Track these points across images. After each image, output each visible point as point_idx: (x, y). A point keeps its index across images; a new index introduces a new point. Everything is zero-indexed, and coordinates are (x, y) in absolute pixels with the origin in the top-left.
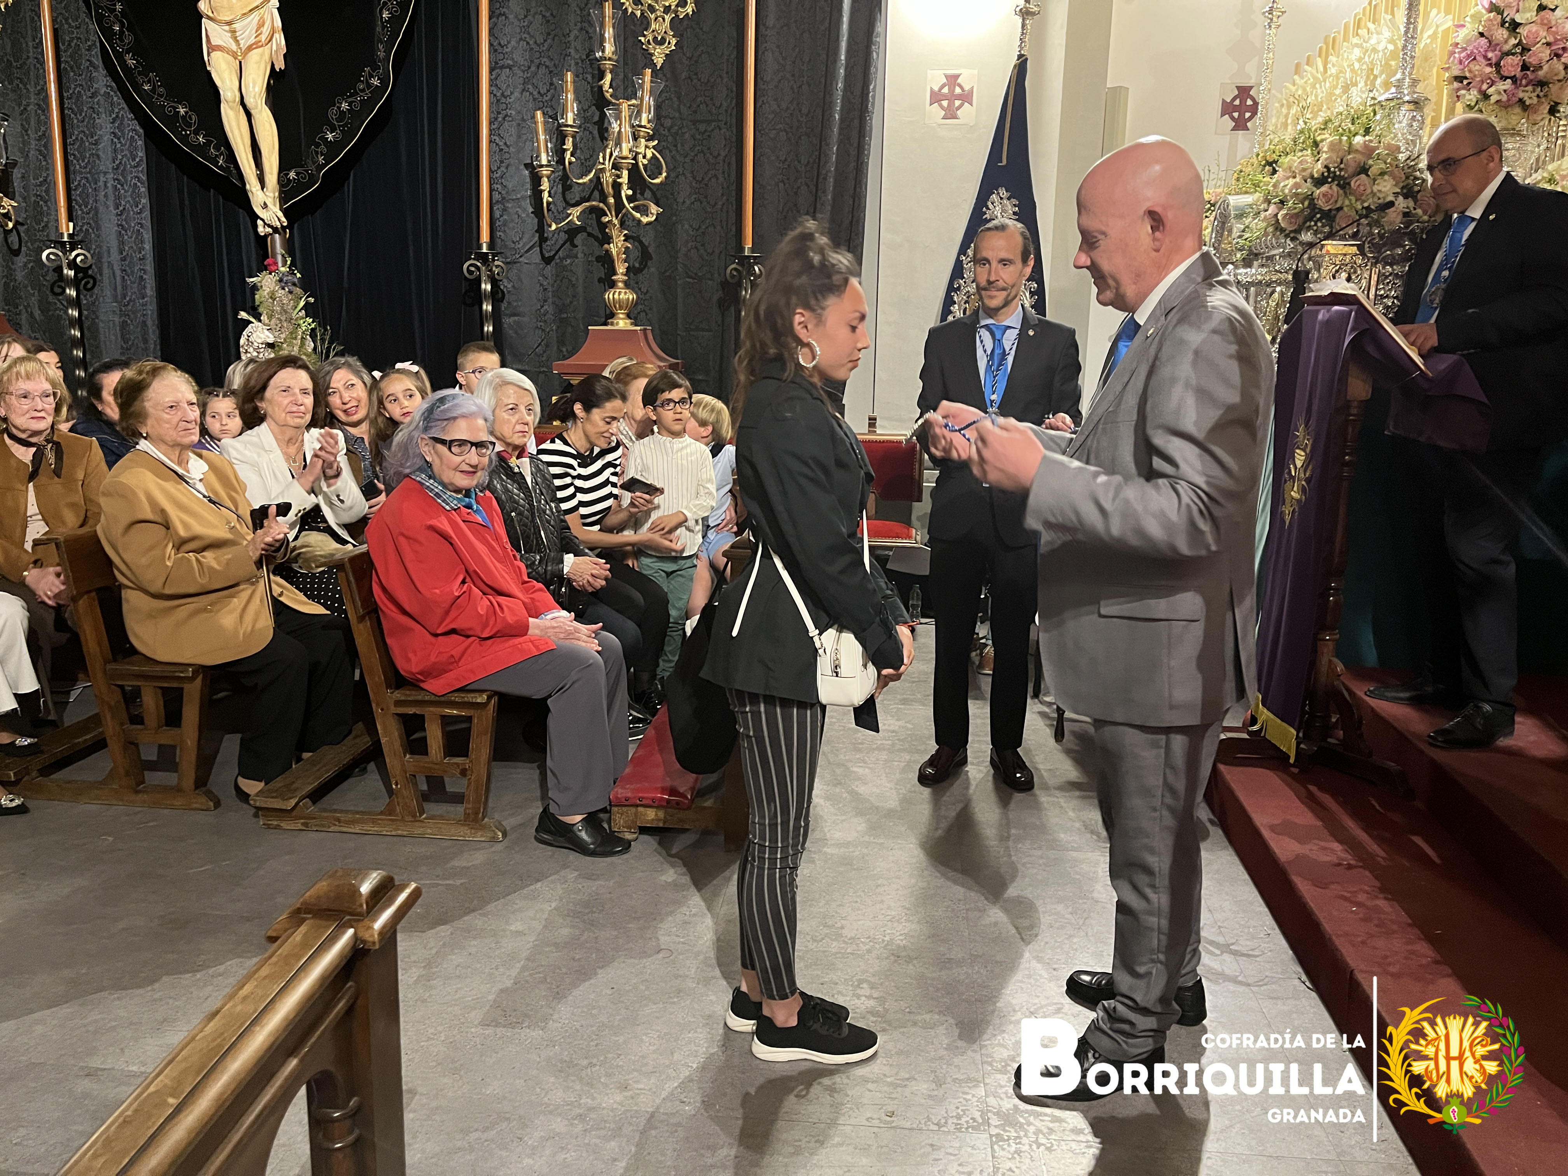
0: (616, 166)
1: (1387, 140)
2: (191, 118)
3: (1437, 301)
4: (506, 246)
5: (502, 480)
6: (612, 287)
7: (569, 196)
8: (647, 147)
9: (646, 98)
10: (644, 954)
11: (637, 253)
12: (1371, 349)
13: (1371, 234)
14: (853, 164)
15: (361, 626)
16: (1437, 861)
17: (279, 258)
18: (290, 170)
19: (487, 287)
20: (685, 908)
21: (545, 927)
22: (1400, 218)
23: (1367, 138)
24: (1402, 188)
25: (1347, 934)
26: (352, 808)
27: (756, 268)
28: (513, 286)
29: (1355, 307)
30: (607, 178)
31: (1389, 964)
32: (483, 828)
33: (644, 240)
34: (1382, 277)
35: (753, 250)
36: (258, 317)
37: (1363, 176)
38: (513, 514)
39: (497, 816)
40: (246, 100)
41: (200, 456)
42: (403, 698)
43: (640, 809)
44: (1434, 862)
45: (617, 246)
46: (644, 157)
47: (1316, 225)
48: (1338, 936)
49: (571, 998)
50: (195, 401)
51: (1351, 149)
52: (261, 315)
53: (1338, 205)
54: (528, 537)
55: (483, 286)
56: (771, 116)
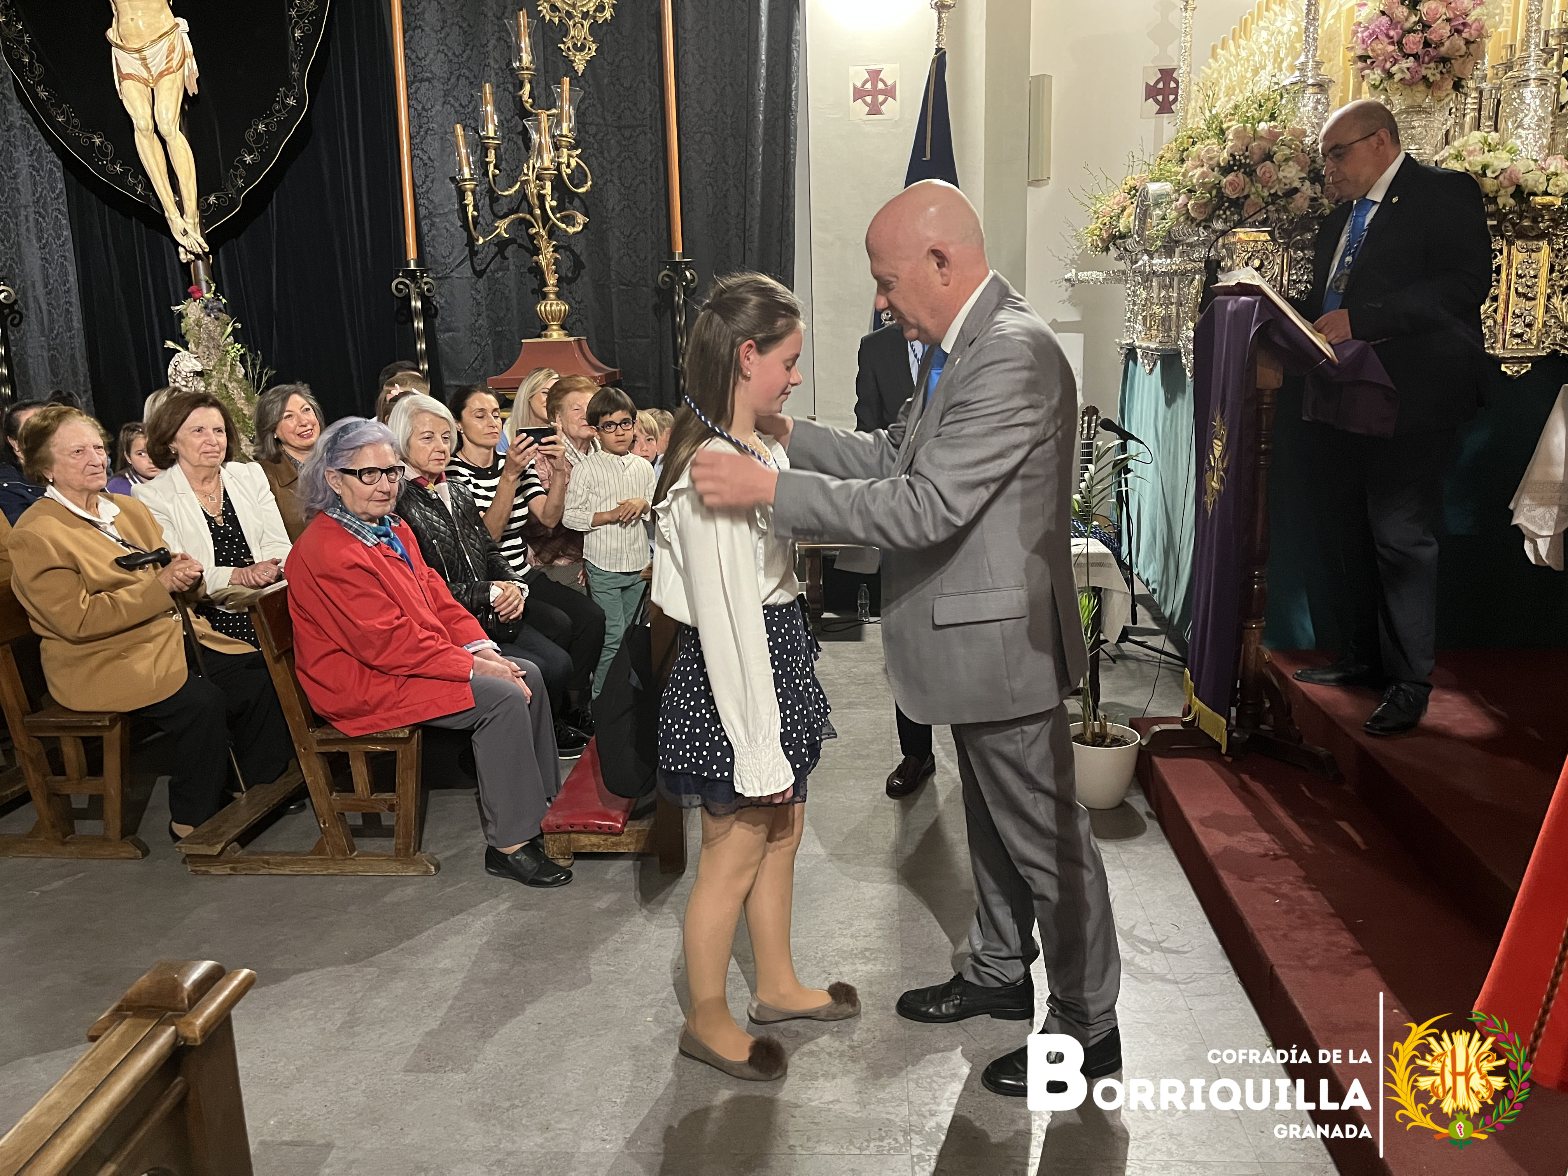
0: (539, 177)
1: (1293, 124)
2: (107, 148)
3: (1343, 287)
4: (436, 262)
5: (421, 508)
6: (544, 299)
7: (496, 208)
8: (570, 156)
9: (566, 107)
10: (574, 986)
11: (569, 264)
12: (1278, 339)
13: (1280, 219)
14: (780, 164)
15: (278, 666)
16: (1363, 847)
17: (204, 285)
18: (209, 195)
19: (417, 304)
20: (617, 935)
21: (475, 962)
22: (1307, 204)
23: (1272, 123)
24: (1310, 172)
25: (1269, 928)
26: (283, 849)
27: (688, 274)
28: (446, 301)
29: (1259, 298)
30: (532, 189)
31: (1309, 958)
32: (414, 863)
33: (575, 249)
34: (1293, 263)
35: (684, 255)
36: (185, 346)
37: (1268, 162)
38: (435, 541)
39: (432, 849)
40: (160, 128)
41: (111, 499)
42: (324, 737)
43: (573, 836)
44: (1359, 848)
45: (546, 257)
46: (568, 166)
47: (1225, 213)
48: (1260, 930)
49: (496, 1036)
50: (101, 444)
51: (1256, 136)
52: (187, 343)
53: (1245, 193)
54: (452, 563)
55: (413, 303)
56: (695, 119)
